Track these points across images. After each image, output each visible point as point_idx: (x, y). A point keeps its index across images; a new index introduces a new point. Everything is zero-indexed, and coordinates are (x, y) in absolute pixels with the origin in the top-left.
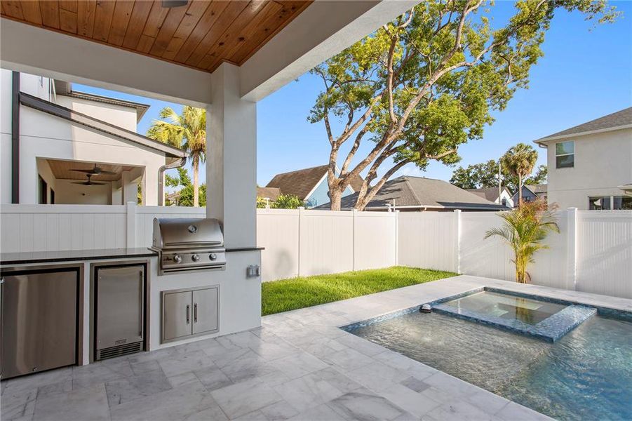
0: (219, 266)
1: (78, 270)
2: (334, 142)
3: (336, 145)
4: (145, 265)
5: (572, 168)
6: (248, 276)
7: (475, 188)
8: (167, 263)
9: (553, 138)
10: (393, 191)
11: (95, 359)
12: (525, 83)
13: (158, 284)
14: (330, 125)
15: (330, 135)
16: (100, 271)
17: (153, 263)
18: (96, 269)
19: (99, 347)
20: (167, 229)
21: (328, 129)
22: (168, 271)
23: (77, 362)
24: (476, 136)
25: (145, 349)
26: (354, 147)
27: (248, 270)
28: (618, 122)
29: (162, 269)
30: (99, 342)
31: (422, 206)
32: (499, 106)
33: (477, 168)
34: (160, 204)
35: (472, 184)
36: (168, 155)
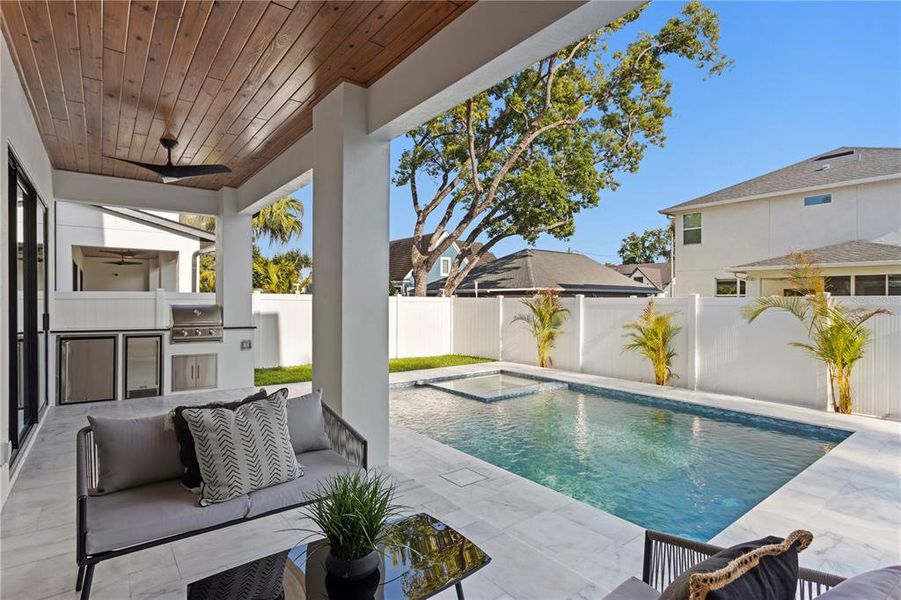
0: (219, 340)
1: (114, 338)
2: (420, 211)
3: (422, 215)
4: (161, 337)
5: (699, 245)
6: (243, 348)
7: (653, 262)
8: (177, 336)
9: (682, 208)
10: (509, 269)
11: (126, 398)
12: (662, 140)
13: (171, 350)
14: (417, 190)
15: (416, 203)
16: (129, 339)
17: (167, 336)
18: (126, 338)
19: (129, 389)
20: (178, 313)
21: (415, 196)
22: (177, 341)
23: (114, 398)
24: (590, 205)
25: (160, 394)
26: (445, 218)
27: (242, 344)
28: (747, 192)
29: (173, 341)
30: (128, 385)
31: (534, 289)
32: (629, 167)
33: (654, 235)
34: (194, 290)
35: (649, 257)
36: (202, 240)
